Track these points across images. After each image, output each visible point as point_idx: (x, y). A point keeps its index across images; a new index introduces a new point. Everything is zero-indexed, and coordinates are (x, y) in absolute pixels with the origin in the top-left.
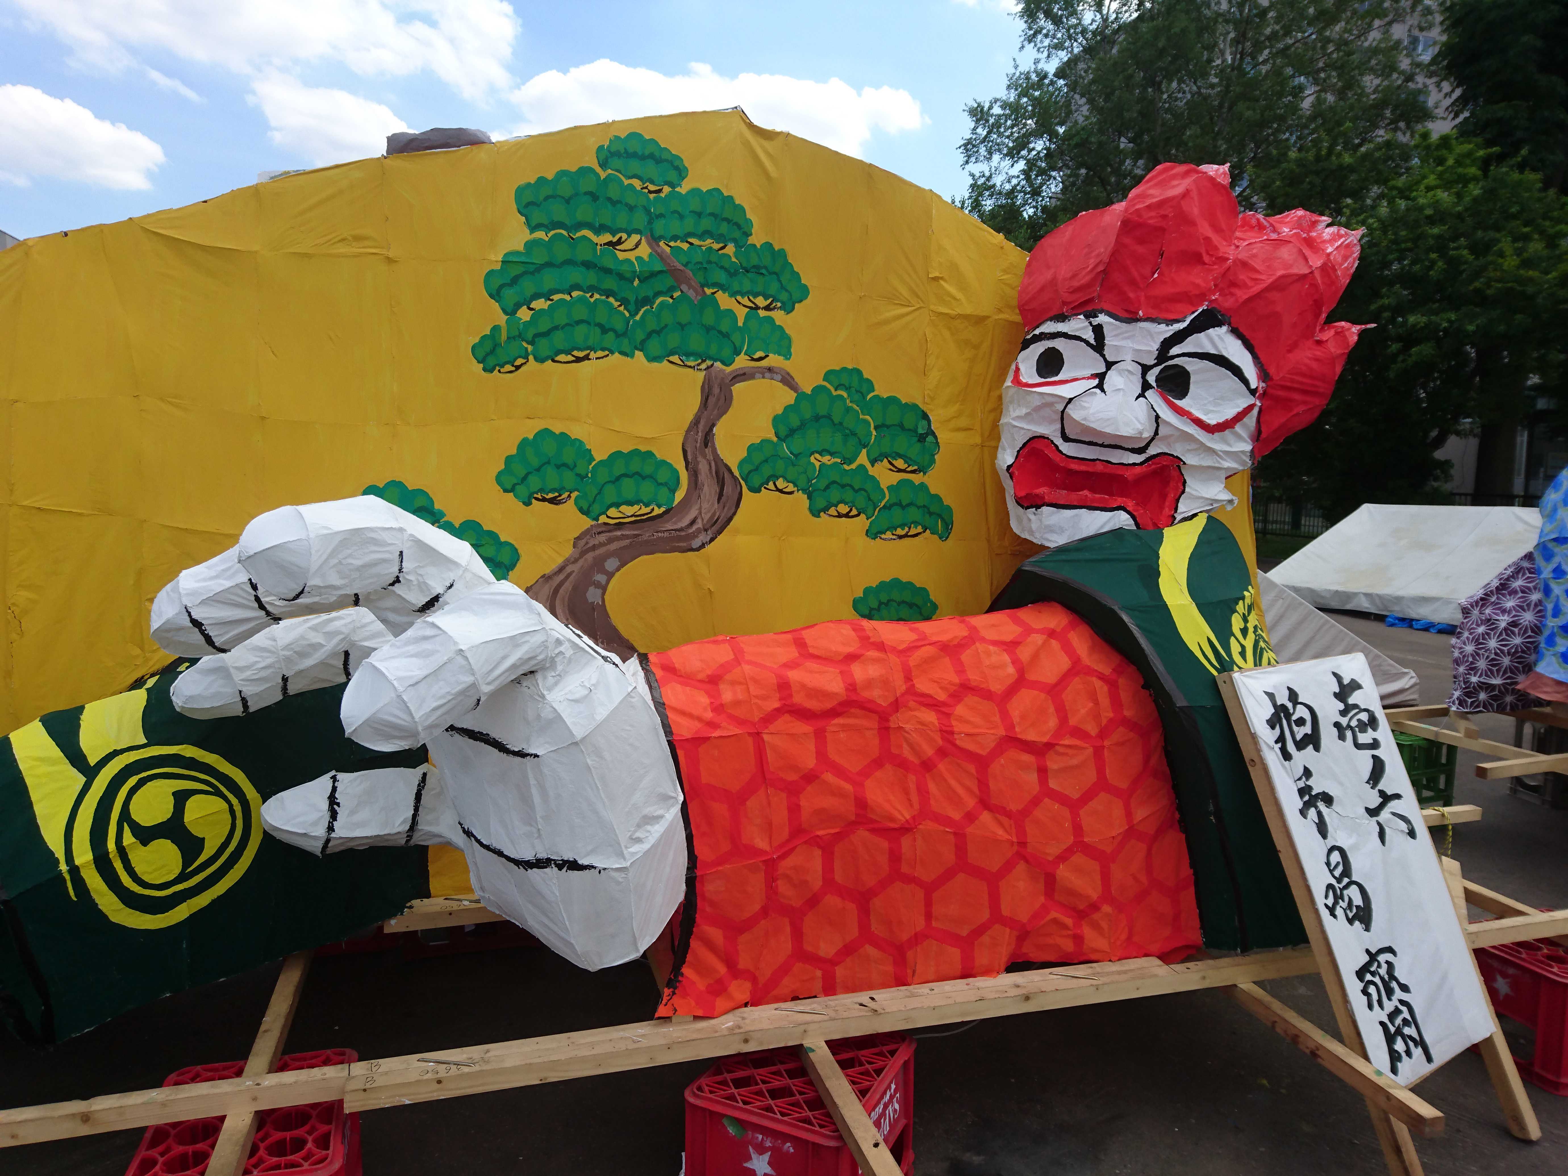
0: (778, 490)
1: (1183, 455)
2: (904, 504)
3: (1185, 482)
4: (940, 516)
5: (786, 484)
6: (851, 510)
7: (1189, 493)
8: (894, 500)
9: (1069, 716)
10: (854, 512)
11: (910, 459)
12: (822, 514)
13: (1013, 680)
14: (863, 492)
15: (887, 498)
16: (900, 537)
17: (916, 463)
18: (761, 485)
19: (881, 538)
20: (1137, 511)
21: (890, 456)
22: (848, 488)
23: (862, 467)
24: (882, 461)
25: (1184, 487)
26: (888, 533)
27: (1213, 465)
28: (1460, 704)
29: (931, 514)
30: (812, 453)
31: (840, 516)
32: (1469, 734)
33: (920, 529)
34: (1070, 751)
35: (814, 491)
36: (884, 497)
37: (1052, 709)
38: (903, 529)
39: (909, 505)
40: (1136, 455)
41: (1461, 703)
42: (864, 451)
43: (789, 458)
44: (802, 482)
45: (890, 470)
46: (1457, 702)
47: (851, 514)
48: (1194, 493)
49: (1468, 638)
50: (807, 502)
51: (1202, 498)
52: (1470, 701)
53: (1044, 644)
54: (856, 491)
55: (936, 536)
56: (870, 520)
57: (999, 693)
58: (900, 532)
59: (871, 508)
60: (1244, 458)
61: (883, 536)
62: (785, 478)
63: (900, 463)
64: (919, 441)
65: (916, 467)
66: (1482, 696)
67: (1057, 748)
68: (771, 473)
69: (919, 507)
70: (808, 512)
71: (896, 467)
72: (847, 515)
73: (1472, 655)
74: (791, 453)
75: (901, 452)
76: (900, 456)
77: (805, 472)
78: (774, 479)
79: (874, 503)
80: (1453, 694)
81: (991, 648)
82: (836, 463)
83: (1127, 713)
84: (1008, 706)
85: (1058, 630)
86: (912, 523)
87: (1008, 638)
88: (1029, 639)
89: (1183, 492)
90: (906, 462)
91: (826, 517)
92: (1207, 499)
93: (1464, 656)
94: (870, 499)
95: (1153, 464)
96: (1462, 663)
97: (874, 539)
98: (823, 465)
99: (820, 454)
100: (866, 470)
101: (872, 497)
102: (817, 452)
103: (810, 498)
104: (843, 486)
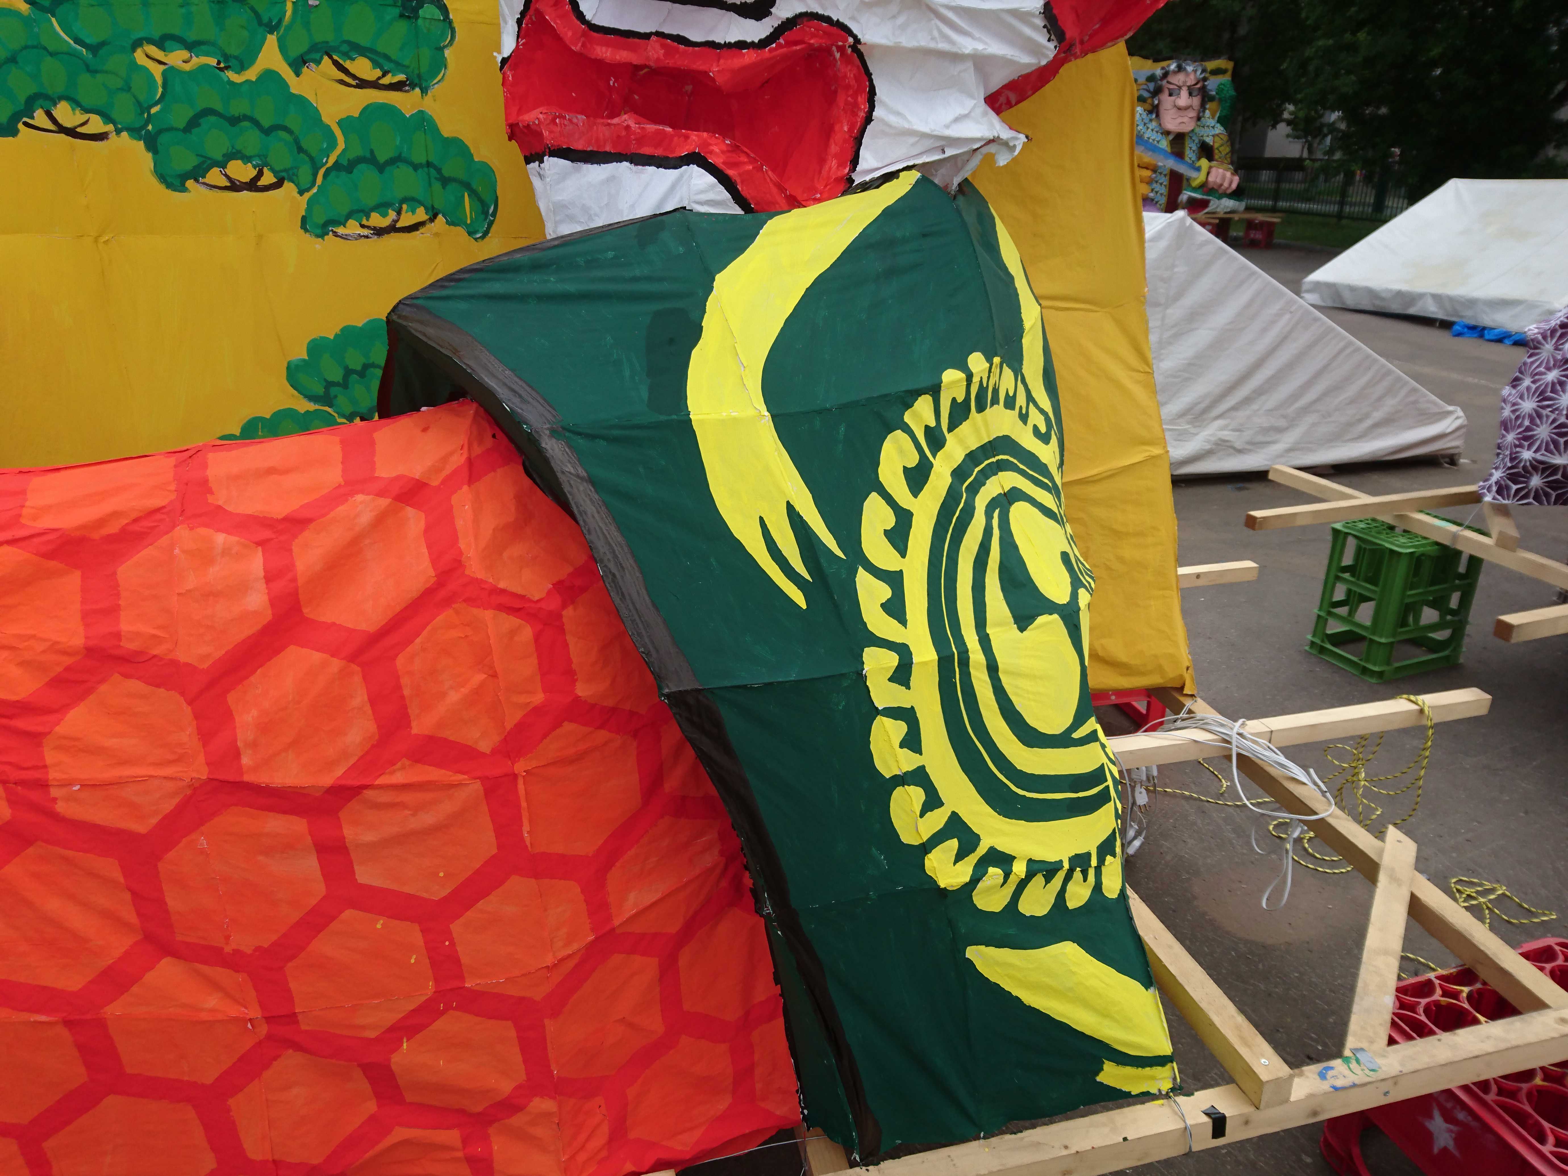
0: (62, 129)
1: (853, 18)
2: (382, 158)
3: (872, 92)
4: (467, 186)
5: (80, 117)
6: (260, 174)
7: (882, 120)
8: (358, 151)
9: (413, 710)
10: (268, 178)
11: (387, 58)
12: (190, 183)
13: (259, 627)
14: (283, 134)
15: (341, 145)
16: (380, 232)
17: (400, 66)
18: (15, 118)
19: (336, 234)
20: (734, 165)
21: (336, 49)
22: (246, 124)
23: (270, 75)
24: (318, 62)
25: (872, 107)
26: (352, 223)
27: (932, 45)
28: (1499, 492)
29: (445, 181)
30: (137, 44)
31: (234, 186)
32: (1504, 542)
33: (421, 215)
34: (407, 797)
35: (160, 132)
36: (333, 144)
37: (360, 697)
38: (384, 215)
39: (394, 161)
40: (750, 23)
41: (1501, 490)
42: (272, 40)
43: (73, 54)
44: (125, 109)
45: (342, 82)
46: (1494, 489)
47: (262, 182)
48: (893, 119)
49: (1528, 388)
50: (147, 159)
51: (912, 133)
52: (1514, 487)
53: (379, 521)
54: (267, 132)
55: (460, 231)
56: (307, 195)
57: (205, 666)
58: (377, 220)
59: (305, 171)
60: (1027, 31)
61: (341, 230)
62: (76, 103)
63: (363, 68)
64: (402, 16)
65: (401, 77)
66: (1536, 481)
67: (368, 794)
68: (32, 89)
69: (416, 167)
70: (154, 182)
71: (354, 77)
72: (252, 185)
73: (1530, 416)
74: (77, 41)
75: (364, 42)
76: (363, 51)
77: (128, 88)
78: (47, 104)
79: (312, 159)
80: (1491, 475)
81: (220, 539)
82: (203, 68)
83: (583, 690)
84: (231, 698)
85: (435, 483)
86: (404, 200)
87: (279, 509)
88: (342, 510)
89: (869, 119)
90: (376, 64)
91: (202, 189)
92: (924, 136)
93: (1517, 418)
94: (300, 150)
95: (789, 44)
96: (1513, 429)
97: (322, 236)
98: (170, 74)
99: (160, 44)
100: (284, 85)
101: (304, 145)
102: (151, 41)
103: (151, 145)
104: (234, 121)
